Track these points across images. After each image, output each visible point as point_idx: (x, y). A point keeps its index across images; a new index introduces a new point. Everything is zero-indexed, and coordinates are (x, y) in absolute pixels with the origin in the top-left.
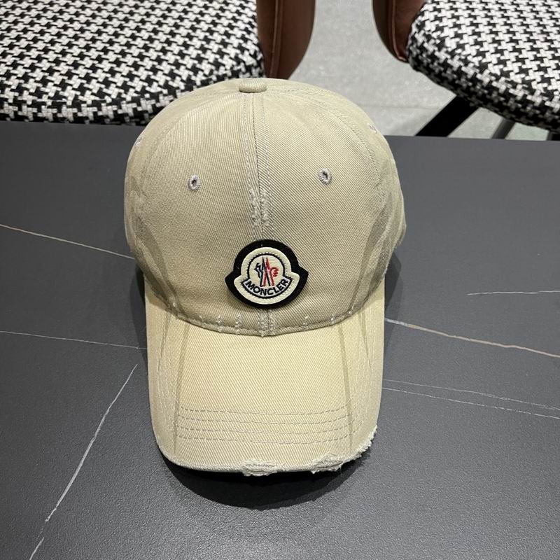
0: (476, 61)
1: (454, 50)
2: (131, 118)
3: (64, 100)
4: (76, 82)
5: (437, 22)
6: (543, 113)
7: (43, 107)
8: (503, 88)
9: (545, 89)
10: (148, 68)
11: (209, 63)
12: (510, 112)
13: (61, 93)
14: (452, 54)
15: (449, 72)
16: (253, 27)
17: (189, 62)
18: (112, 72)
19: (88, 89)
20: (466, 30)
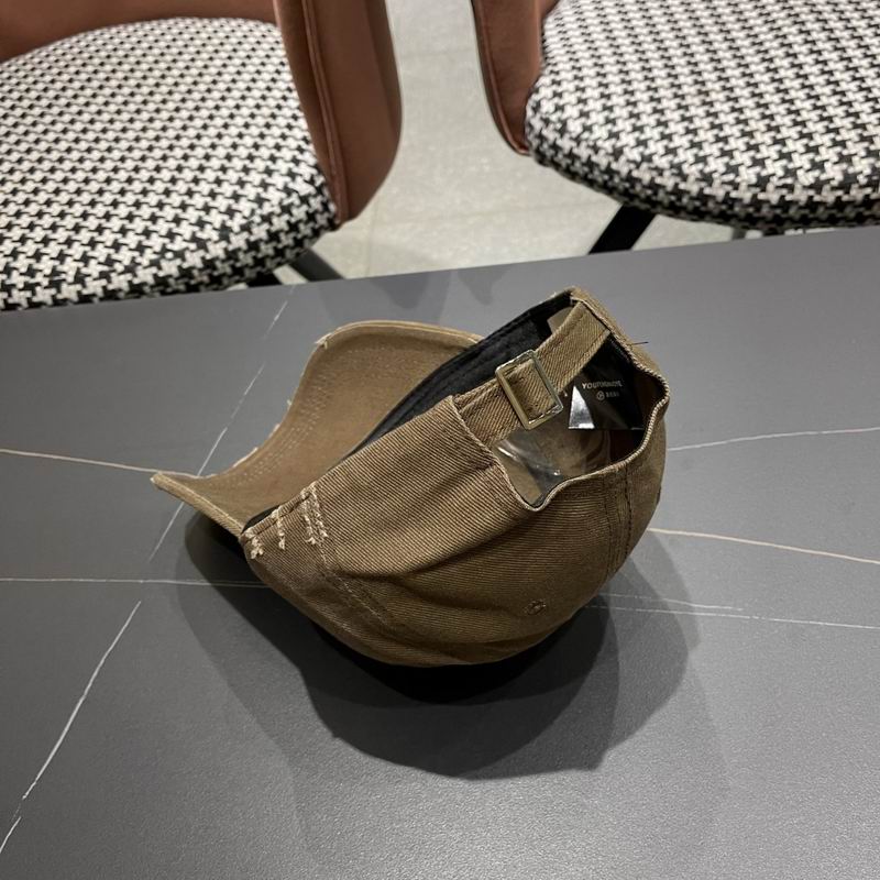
0: (608, 145)
1: (579, 136)
2: (152, 287)
3: (63, 276)
4: (77, 251)
5: (556, 100)
6: (705, 204)
7: (38, 289)
8: (646, 178)
9: (701, 172)
10: (170, 218)
11: (249, 200)
13: (60, 268)
14: (578, 140)
15: (578, 164)
16: (307, 142)
17: (222, 203)
18: (123, 231)
19: (93, 258)
20: (595, 105)
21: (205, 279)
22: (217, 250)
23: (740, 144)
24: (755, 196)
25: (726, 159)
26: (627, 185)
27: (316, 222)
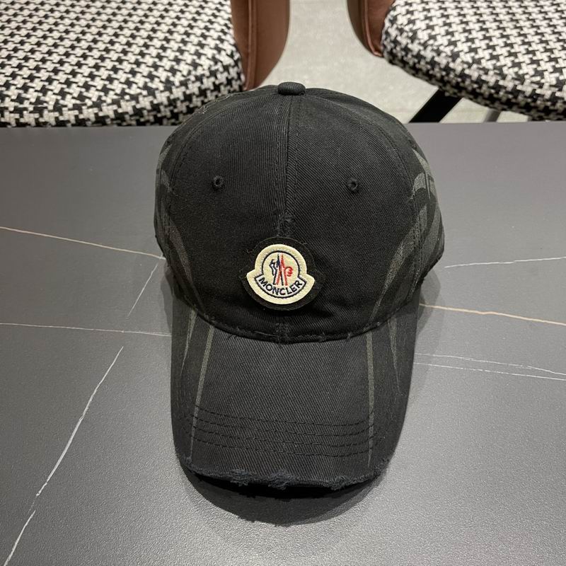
0: (448, 50)
1: (426, 42)
2: (112, 120)
3: (45, 105)
4: (56, 88)
5: (409, 16)
6: (516, 97)
7: (25, 112)
8: (475, 75)
9: (516, 73)
10: (127, 70)
11: (187, 64)
12: (484, 99)
13: (42, 98)
14: (425, 45)
15: (423, 63)
16: (229, 28)
17: (167, 64)
18: (92, 76)
19: (69, 93)
20: (437, 21)
21: (152, 118)
22: (162, 98)
23: (545, 56)
24: (553, 93)
25: (535, 66)
26: (459, 80)
27: (232, 86)
